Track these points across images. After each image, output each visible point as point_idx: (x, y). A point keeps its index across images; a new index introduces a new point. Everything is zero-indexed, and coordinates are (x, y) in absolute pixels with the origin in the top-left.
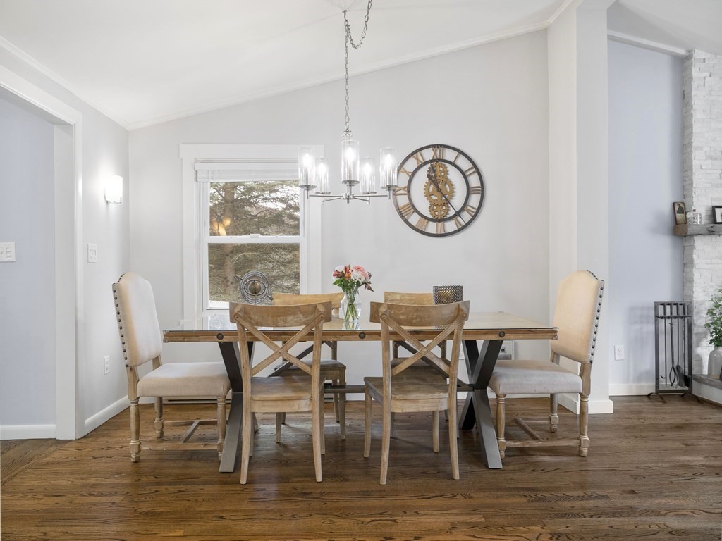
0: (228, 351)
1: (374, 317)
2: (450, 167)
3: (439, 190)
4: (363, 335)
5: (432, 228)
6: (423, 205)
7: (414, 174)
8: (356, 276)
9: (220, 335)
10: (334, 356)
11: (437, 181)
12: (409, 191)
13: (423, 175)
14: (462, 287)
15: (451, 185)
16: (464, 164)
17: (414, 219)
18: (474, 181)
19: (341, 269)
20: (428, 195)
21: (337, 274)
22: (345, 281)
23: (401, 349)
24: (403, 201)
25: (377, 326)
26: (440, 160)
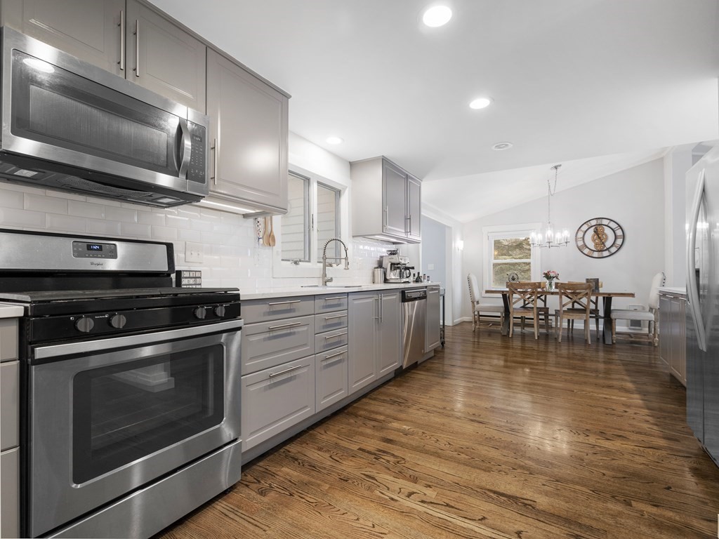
0: (505, 297)
1: (556, 288)
2: (605, 227)
3: (599, 238)
4: (552, 293)
5: (596, 254)
6: (591, 245)
7: (586, 232)
8: (552, 275)
9: (503, 292)
10: (545, 305)
11: (598, 234)
12: (583, 239)
13: (591, 231)
14: (598, 279)
15: (606, 235)
16: (613, 225)
17: (586, 251)
18: (619, 232)
19: (546, 272)
20: (594, 240)
21: (544, 274)
22: (547, 276)
23: (575, 304)
24: (580, 243)
25: (557, 290)
26: (599, 225)
